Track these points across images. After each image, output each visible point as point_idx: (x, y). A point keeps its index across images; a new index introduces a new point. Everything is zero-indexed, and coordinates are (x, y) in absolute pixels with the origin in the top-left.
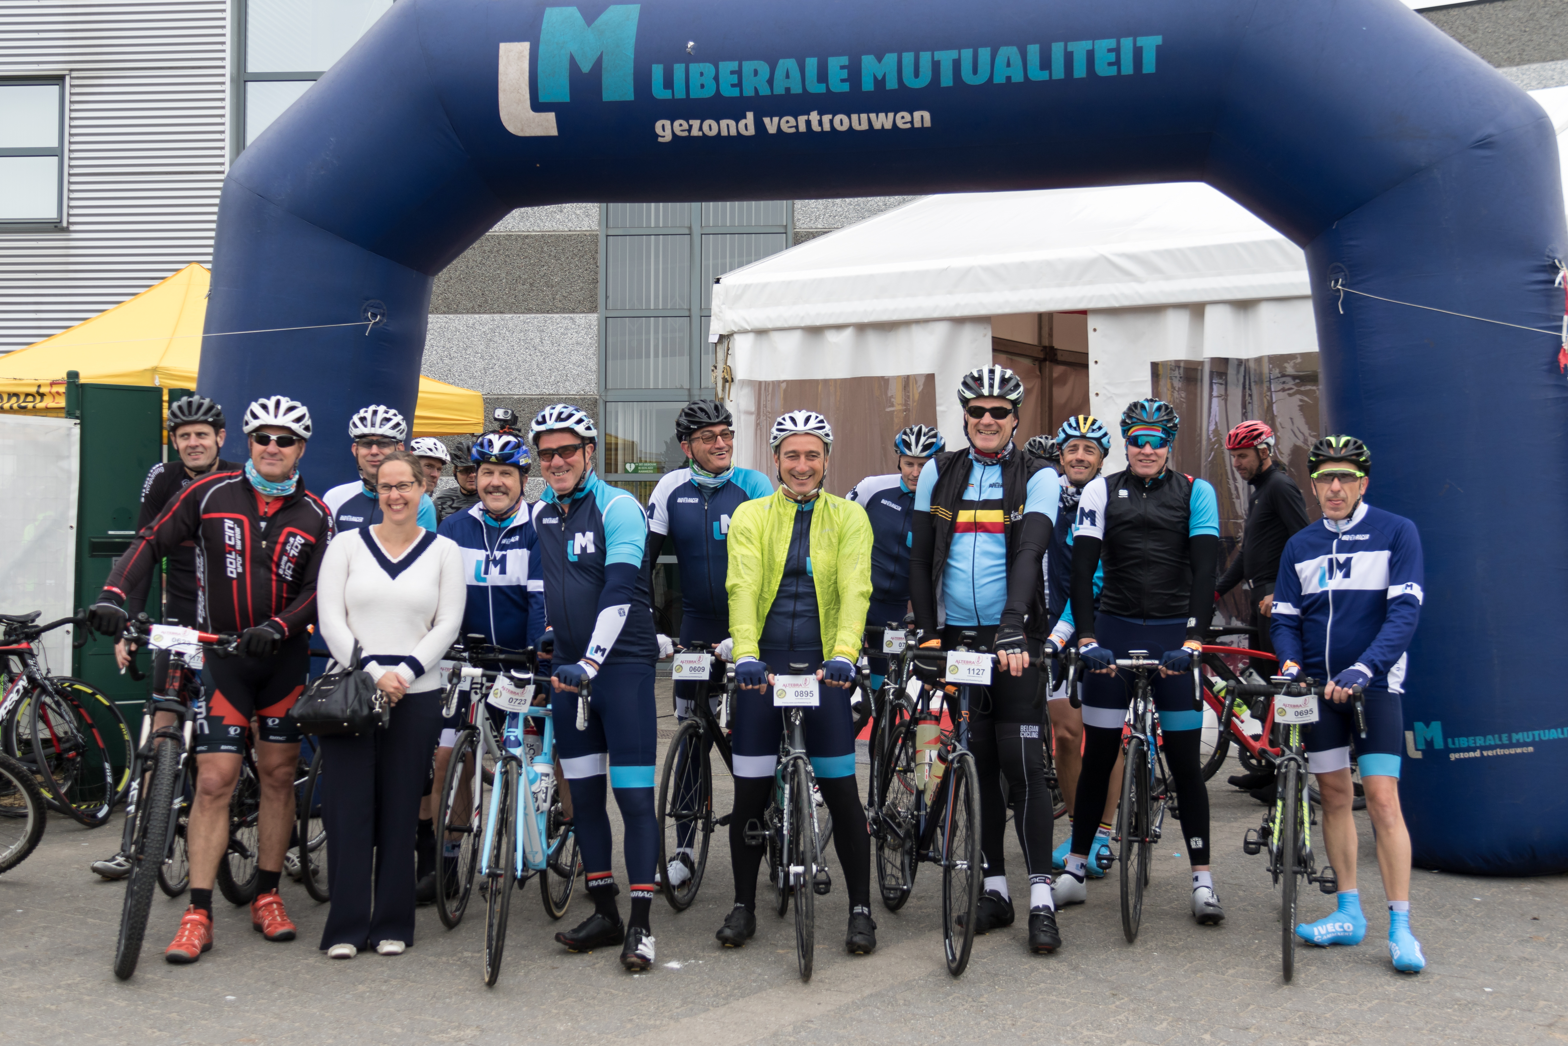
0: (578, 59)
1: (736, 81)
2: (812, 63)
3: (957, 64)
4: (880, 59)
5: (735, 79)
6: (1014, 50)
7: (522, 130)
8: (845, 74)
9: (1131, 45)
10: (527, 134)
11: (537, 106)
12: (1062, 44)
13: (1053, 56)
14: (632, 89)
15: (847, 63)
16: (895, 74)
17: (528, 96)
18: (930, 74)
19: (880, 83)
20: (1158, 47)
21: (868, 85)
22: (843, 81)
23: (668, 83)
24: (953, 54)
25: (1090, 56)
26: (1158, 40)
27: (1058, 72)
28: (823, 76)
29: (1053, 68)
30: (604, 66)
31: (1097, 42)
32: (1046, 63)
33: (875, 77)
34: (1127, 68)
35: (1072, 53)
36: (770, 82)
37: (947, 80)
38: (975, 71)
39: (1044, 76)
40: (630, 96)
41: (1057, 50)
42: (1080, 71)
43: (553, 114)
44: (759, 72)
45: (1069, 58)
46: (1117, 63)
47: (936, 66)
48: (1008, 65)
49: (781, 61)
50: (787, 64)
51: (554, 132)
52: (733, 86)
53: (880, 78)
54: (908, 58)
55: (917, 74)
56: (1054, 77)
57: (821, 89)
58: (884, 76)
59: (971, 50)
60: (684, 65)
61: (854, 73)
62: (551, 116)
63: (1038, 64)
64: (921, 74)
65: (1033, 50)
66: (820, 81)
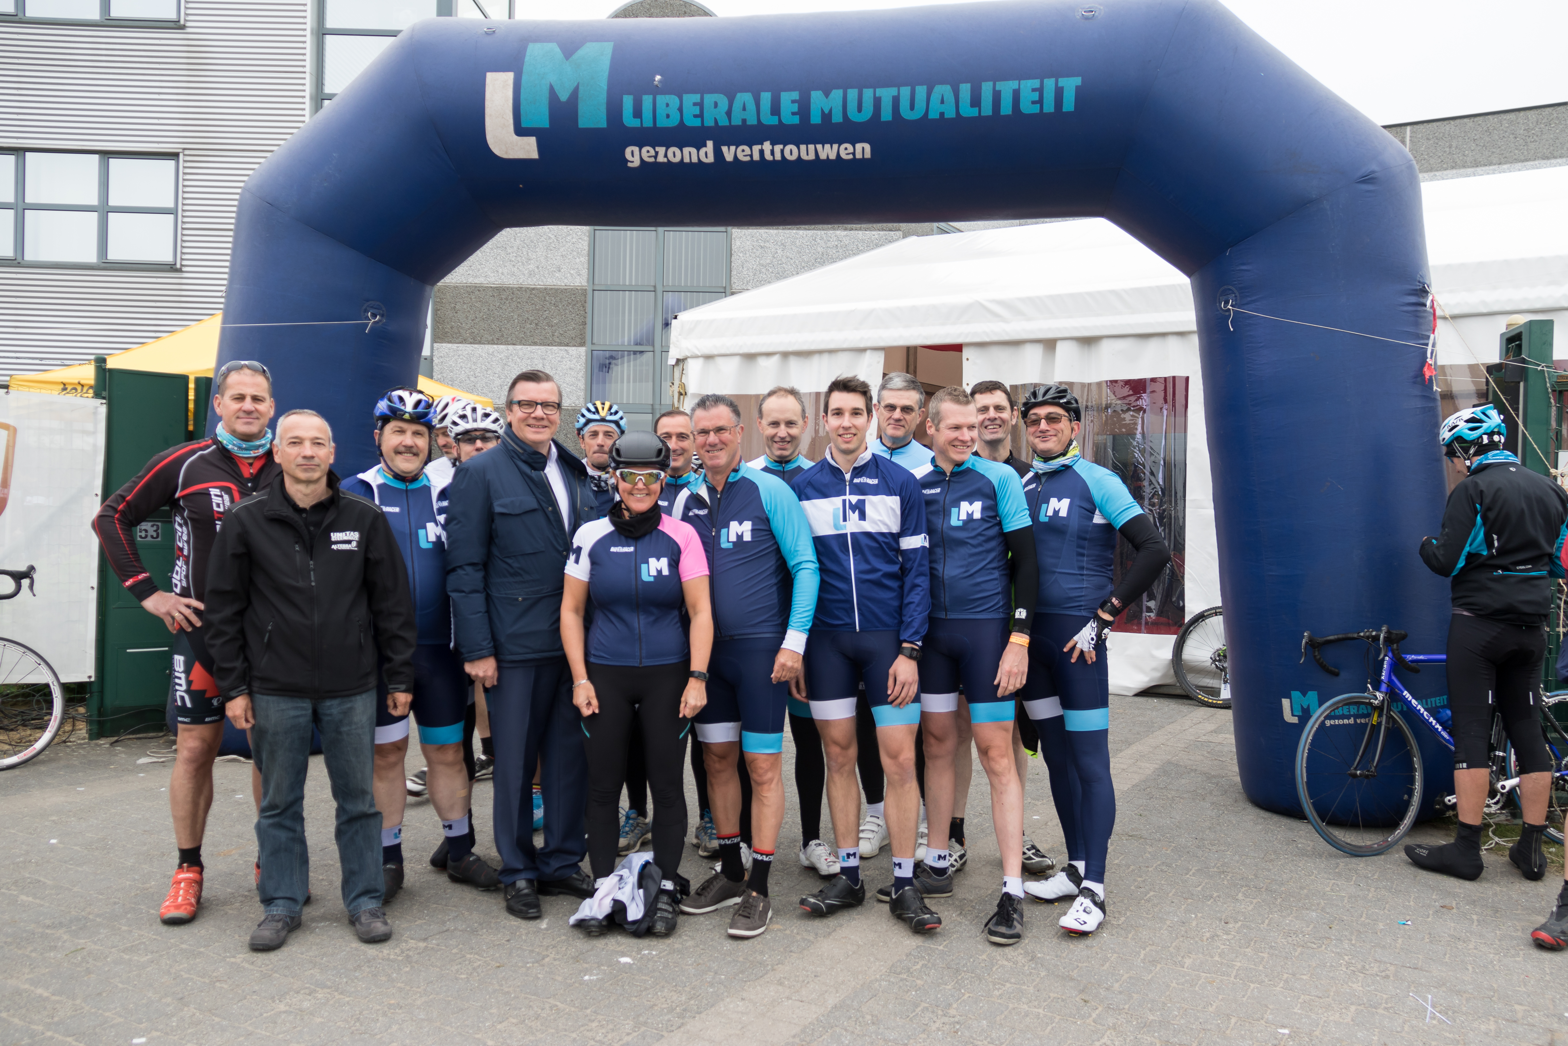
0: (556, 88)
1: (698, 112)
2: (766, 98)
3: (896, 101)
4: (827, 95)
5: (697, 110)
6: (948, 87)
7: (506, 153)
8: (795, 108)
9: (1053, 86)
10: (511, 157)
11: (520, 131)
12: (991, 84)
13: (983, 94)
14: (605, 117)
15: (798, 98)
16: (841, 109)
17: (511, 121)
18: (872, 109)
19: (826, 117)
20: (1077, 87)
21: (816, 118)
22: (793, 114)
23: (638, 113)
24: (893, 91)
25: (1016, 95)
26: (1077, 81)
27: (987, 109)
28: (776, 110)
29: (982, 105)
30: (580, 96)
31: (1023, 82)
32: (976, 101)
33: (822, 111)
34: (1049, 107)
35: (1000, 92)
36: (729, 113)
37: (886, 115)
38: (912, 108)
39: (973, 112)
40: (603, 124)
41: (987, 89)
42: (1006, 109)
43: (534, 138)
44: (719, 104)
45: (997, 97)
46: (1040, 101)
47: (877, 102)
48: (942, 102)
49: (739, 95)
50: (745, 98)
51: (535, 155)
52: (695, 116)
53: (826, 111)
54: (852, 94)
55: (860, 110)
56: (983, 114)
57: (773, 121)
58: (831, 110)
59: (909, 88)
60: (651, 96)
61: (804, 109)
62: (533, 140)
63: (969, 101)
64: (863, 109)
65: (965, 89)
66: (773, 114)
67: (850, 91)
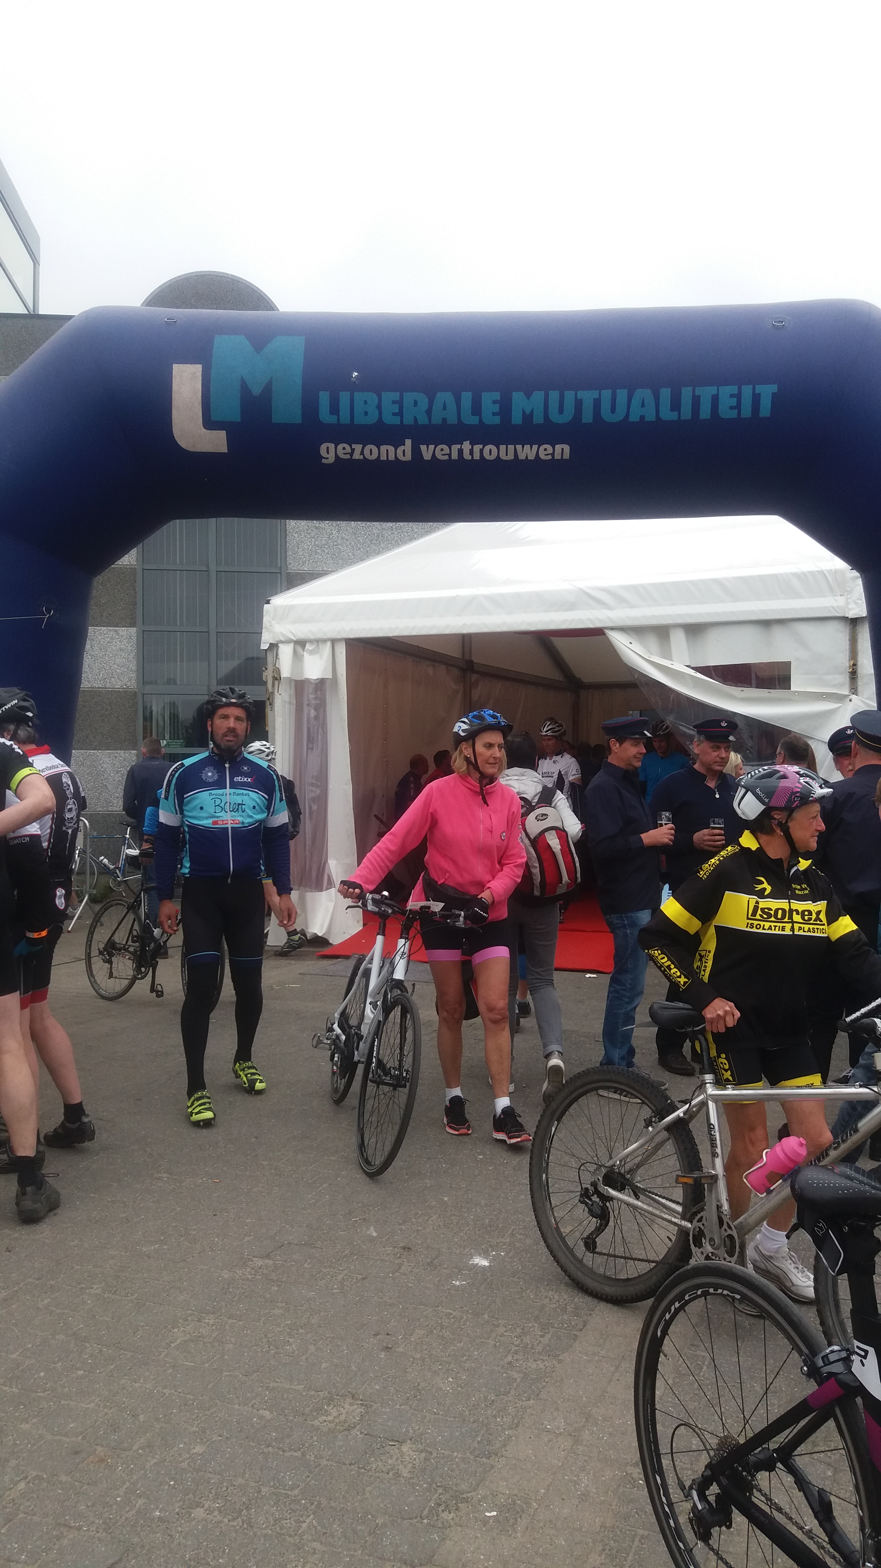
0: (248, 382)
1: (397, 410)
2: (467, 397)
3: (597, 403)
4: (528, 395)
5: (396, 409)
6: (650, 391)
7: (192, 445)
8: (496, 408)
9: (751, 392)
10: (197, 450)
11: (209, 423)
12: (690, 389)
13: (683, 399)
14: (300, 412)
15: (499, 399)
16: (543, 410)
17: (200, 414)
18: (573, 411)
19: (528, 417)
20: (774, 394)
21: (517, 418)
22: (494, 414)
23: (334, 409)
24: (595, 394)
25: (715, 400)
26: (773, 388)
27: (686, 413)
28: (476, 409)
29: (682, 409)
30: (274, 390)
31: (721, 389)
32: (676, 405)
33: (524, 412)
34: (746, 411)
35: (699, 397)
36: (429, 412)
37: (587, 417)
38: (614, 410)
39: (674, 416)
40: (298, 419)
41: (687, 393)
42: (705, 413)
43: (225, 432)
44: (419, 403)
45: (696, 401)
46: (738, 407)
47: (579, 404)
49: (439, 394)
51: (224, 449)
52: (394, 414)
53: (528, 412)
54: (554, 396)
55: (561, 411)
56: (683, 418)
57: (474, 420)
58: (532, 412)
59: (610, 391)
60: (348, 393)
61: (505, 410)
62: (223, 434)
63: (669, 405)
64: (565, 410)
65: (665, 394)
66: (473, 414)
67: (551, 392)
